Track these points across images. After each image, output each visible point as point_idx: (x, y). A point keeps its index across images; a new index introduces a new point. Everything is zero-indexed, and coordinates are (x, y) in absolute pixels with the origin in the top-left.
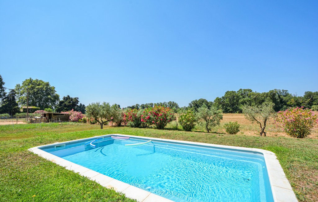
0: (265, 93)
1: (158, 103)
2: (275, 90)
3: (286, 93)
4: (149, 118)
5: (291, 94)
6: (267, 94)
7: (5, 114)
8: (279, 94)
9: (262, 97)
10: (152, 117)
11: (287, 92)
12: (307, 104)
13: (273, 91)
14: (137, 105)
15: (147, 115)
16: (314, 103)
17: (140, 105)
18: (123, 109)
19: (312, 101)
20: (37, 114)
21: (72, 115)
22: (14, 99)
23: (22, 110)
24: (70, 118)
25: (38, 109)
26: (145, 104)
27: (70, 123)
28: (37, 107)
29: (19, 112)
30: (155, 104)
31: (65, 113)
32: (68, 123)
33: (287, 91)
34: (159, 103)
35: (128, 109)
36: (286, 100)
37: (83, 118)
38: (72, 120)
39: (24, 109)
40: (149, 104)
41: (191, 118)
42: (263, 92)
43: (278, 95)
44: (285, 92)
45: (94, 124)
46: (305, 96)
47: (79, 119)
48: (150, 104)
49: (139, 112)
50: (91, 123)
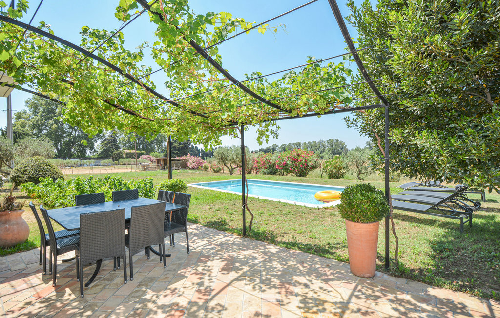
1: (309, 143)
4: (286, 165)
7: (108, 160)
10: (288, 162)
14: (274, 145)
15: (283, 161)
17: (279, 146)
18: (252, 152)
20: (143, 159)
21: (190, 161)
22: (115, 140)
23: (125, 156)
24: (188, 164)
25: (143, 154)
26: (287, 144)
27: (188, 171)
28: (141, 151)
29: (123, 158)
30: (305, 144)
31: (182, 159)
32: (186, 170)
34: (311, 142)
35: (261, 154)
37: (203, 165)
38: (191, 167)
39: (127, 154)
40: (294, 144)
41: (339, 164)
45: (217, 172)
47: (198, 166)
48: (297, 144)
49: (274, 157)
50: (214, 171)
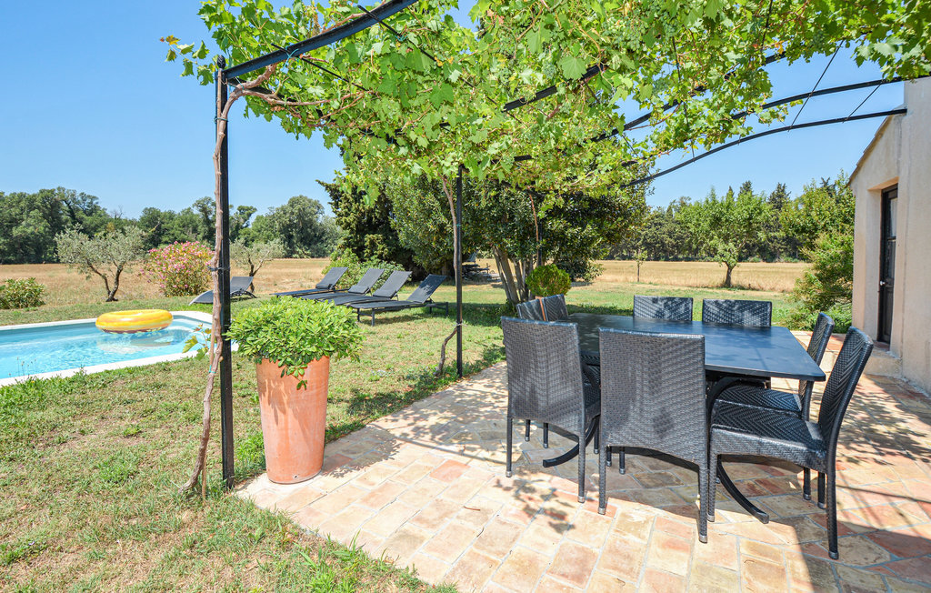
0: (22, 196)
2: (59, 189)
3: (91, 203)
5: (104, 209)
6: (32, 200)
8: (72, 204)
9: (11, 206)
11: (94, 202)
12: (147, 241)
13: (52, 191)
16: (165, 239)
19: (160, 235)
33: (94, 197)
36: (93, 225)
42: (18, 192)
43: (70, 208)
44: (89, 200)
46: (142, 219)
